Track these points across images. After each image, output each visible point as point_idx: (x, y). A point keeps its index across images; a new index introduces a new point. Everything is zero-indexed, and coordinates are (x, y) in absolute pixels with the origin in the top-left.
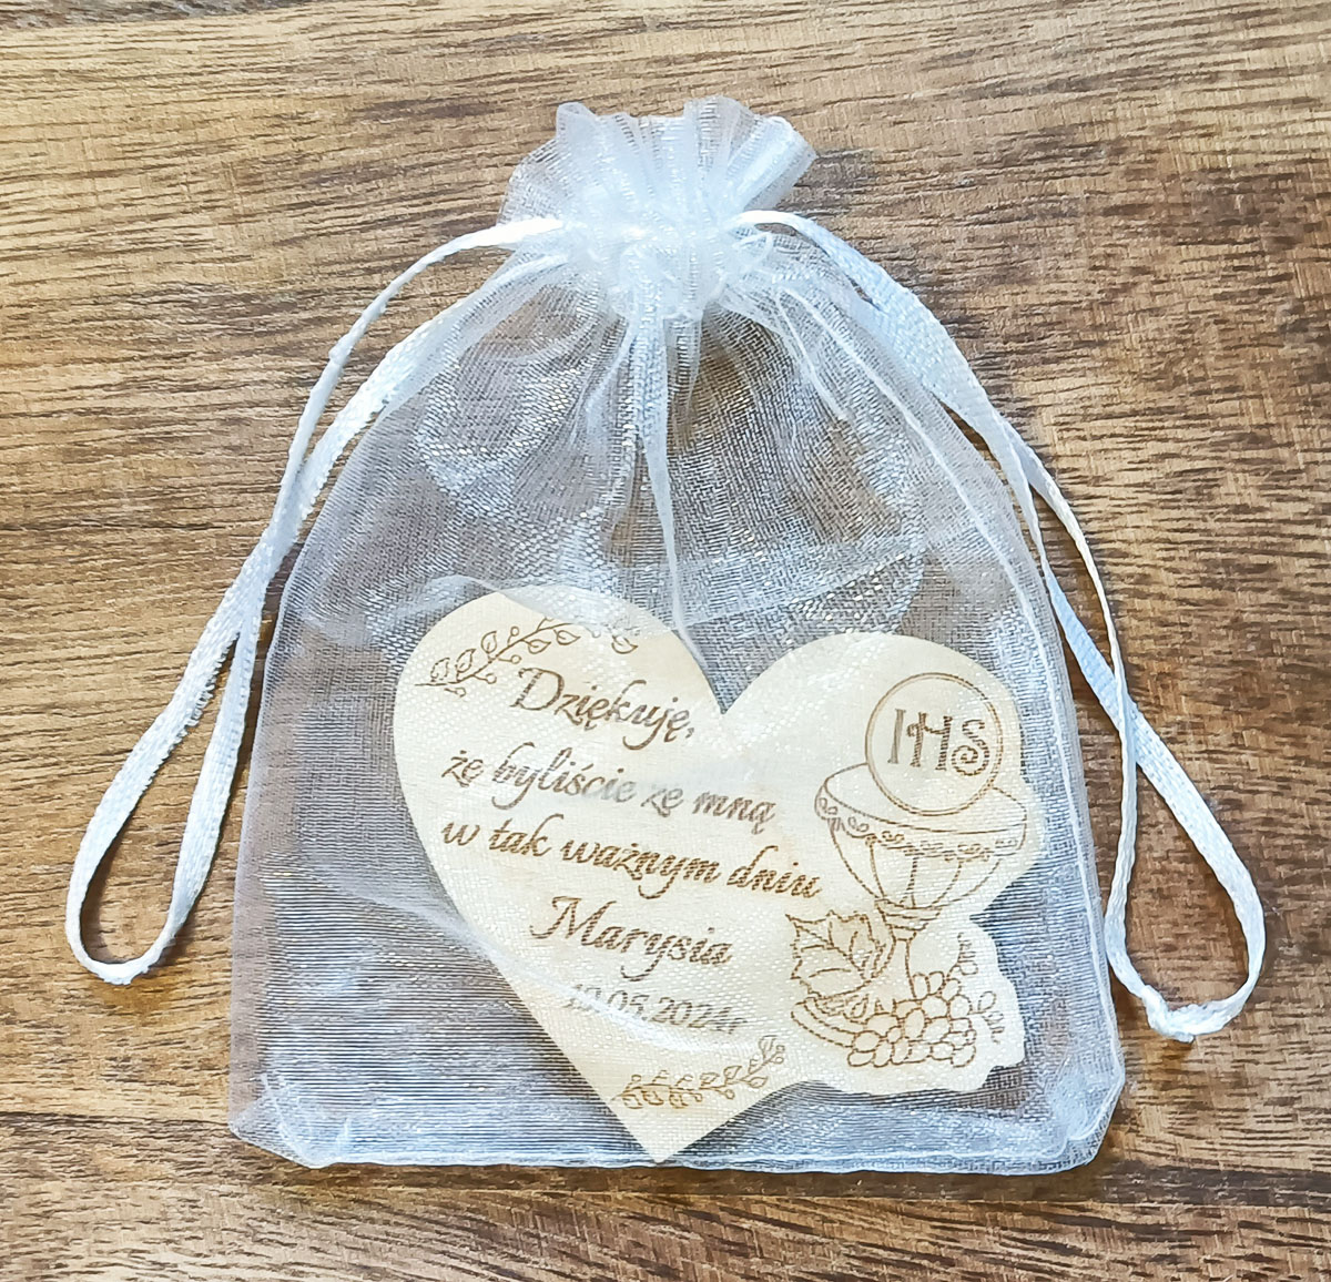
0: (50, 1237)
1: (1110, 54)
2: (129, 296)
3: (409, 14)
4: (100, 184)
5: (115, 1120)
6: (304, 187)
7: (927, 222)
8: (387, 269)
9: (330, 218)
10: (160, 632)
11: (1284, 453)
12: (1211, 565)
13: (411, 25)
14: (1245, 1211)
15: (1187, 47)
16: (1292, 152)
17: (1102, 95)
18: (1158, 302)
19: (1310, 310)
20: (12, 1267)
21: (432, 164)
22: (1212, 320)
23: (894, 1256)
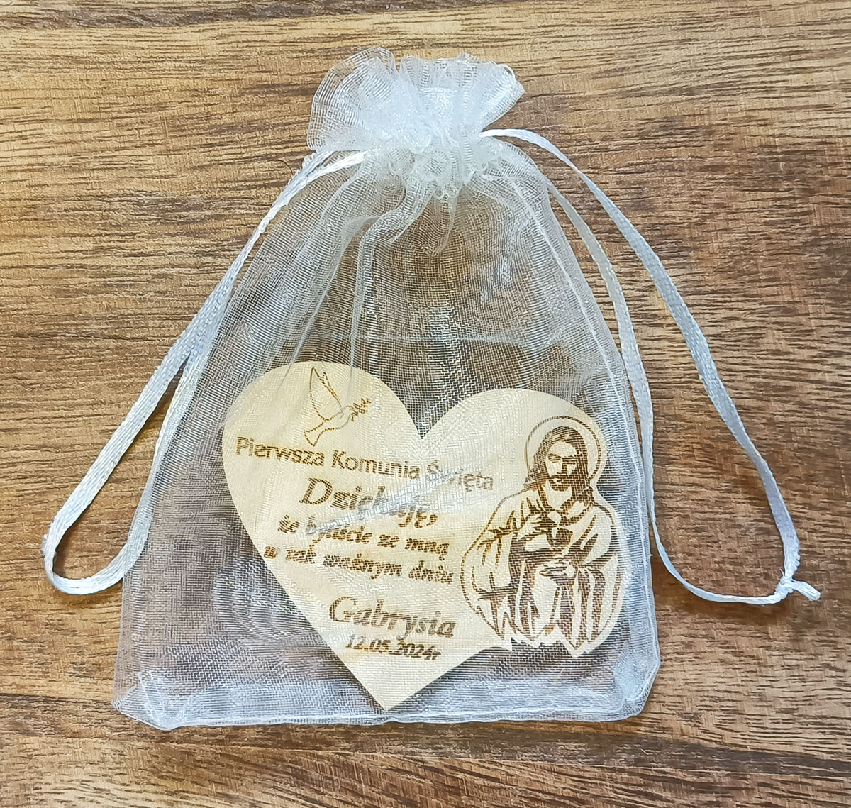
0: (32, 771)
1: (707, 73)
2: (100, 196)
3: (279, 31)
4: (84, 127)
5: (74, 700)
6: (211, 134)
7: (592, 171)
8: (261, 186)
9: (224, 154)
10: (112, 403)
11: (803, 319)
12: (758, 385)
13: (280, 37)
14: (763, 776)
15: (754, 71)
16: (815, 138)
17: (701, 98)
18: (731, 225)
19: (822, 235)
20: (8, 789)
21: (290, 124)
22: (762, 237)
23: (549, 798)
